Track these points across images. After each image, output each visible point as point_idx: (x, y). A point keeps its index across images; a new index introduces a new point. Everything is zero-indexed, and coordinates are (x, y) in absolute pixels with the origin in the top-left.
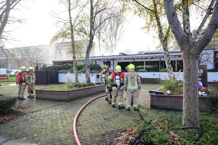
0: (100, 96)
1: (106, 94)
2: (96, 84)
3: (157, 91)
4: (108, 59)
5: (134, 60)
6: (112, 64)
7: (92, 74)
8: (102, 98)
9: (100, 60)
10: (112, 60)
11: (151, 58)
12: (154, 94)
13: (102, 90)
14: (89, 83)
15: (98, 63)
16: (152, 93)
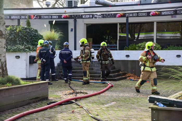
0: (30, 111)
1: (48, 104)
2: (23, 79)
3: (172, 98)
4: (60, 17)
5: (127, 20)
6: (72, 30)
7: (18, 54)
8: (34, 115)
9: (39, 17)
10: (71, 17)
11: (172, 13)
12: (161, 106)
13: (39, 94)
14: (3, 77)
15: (35, 25)
16: (155, 104)
